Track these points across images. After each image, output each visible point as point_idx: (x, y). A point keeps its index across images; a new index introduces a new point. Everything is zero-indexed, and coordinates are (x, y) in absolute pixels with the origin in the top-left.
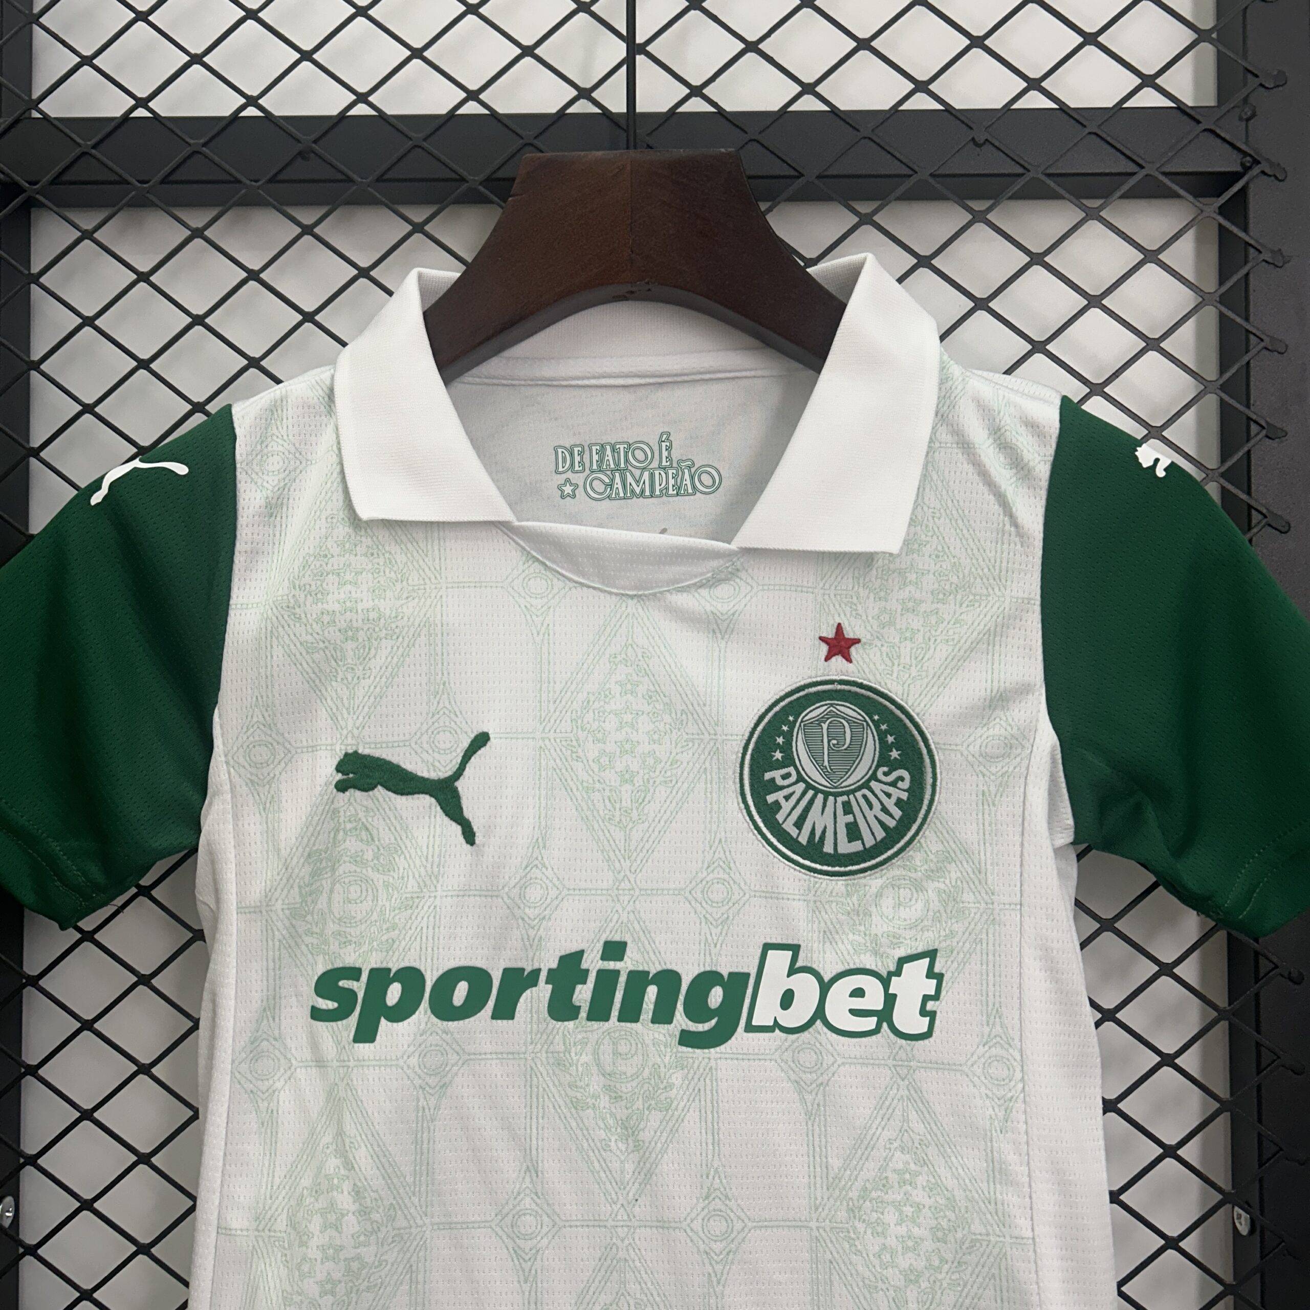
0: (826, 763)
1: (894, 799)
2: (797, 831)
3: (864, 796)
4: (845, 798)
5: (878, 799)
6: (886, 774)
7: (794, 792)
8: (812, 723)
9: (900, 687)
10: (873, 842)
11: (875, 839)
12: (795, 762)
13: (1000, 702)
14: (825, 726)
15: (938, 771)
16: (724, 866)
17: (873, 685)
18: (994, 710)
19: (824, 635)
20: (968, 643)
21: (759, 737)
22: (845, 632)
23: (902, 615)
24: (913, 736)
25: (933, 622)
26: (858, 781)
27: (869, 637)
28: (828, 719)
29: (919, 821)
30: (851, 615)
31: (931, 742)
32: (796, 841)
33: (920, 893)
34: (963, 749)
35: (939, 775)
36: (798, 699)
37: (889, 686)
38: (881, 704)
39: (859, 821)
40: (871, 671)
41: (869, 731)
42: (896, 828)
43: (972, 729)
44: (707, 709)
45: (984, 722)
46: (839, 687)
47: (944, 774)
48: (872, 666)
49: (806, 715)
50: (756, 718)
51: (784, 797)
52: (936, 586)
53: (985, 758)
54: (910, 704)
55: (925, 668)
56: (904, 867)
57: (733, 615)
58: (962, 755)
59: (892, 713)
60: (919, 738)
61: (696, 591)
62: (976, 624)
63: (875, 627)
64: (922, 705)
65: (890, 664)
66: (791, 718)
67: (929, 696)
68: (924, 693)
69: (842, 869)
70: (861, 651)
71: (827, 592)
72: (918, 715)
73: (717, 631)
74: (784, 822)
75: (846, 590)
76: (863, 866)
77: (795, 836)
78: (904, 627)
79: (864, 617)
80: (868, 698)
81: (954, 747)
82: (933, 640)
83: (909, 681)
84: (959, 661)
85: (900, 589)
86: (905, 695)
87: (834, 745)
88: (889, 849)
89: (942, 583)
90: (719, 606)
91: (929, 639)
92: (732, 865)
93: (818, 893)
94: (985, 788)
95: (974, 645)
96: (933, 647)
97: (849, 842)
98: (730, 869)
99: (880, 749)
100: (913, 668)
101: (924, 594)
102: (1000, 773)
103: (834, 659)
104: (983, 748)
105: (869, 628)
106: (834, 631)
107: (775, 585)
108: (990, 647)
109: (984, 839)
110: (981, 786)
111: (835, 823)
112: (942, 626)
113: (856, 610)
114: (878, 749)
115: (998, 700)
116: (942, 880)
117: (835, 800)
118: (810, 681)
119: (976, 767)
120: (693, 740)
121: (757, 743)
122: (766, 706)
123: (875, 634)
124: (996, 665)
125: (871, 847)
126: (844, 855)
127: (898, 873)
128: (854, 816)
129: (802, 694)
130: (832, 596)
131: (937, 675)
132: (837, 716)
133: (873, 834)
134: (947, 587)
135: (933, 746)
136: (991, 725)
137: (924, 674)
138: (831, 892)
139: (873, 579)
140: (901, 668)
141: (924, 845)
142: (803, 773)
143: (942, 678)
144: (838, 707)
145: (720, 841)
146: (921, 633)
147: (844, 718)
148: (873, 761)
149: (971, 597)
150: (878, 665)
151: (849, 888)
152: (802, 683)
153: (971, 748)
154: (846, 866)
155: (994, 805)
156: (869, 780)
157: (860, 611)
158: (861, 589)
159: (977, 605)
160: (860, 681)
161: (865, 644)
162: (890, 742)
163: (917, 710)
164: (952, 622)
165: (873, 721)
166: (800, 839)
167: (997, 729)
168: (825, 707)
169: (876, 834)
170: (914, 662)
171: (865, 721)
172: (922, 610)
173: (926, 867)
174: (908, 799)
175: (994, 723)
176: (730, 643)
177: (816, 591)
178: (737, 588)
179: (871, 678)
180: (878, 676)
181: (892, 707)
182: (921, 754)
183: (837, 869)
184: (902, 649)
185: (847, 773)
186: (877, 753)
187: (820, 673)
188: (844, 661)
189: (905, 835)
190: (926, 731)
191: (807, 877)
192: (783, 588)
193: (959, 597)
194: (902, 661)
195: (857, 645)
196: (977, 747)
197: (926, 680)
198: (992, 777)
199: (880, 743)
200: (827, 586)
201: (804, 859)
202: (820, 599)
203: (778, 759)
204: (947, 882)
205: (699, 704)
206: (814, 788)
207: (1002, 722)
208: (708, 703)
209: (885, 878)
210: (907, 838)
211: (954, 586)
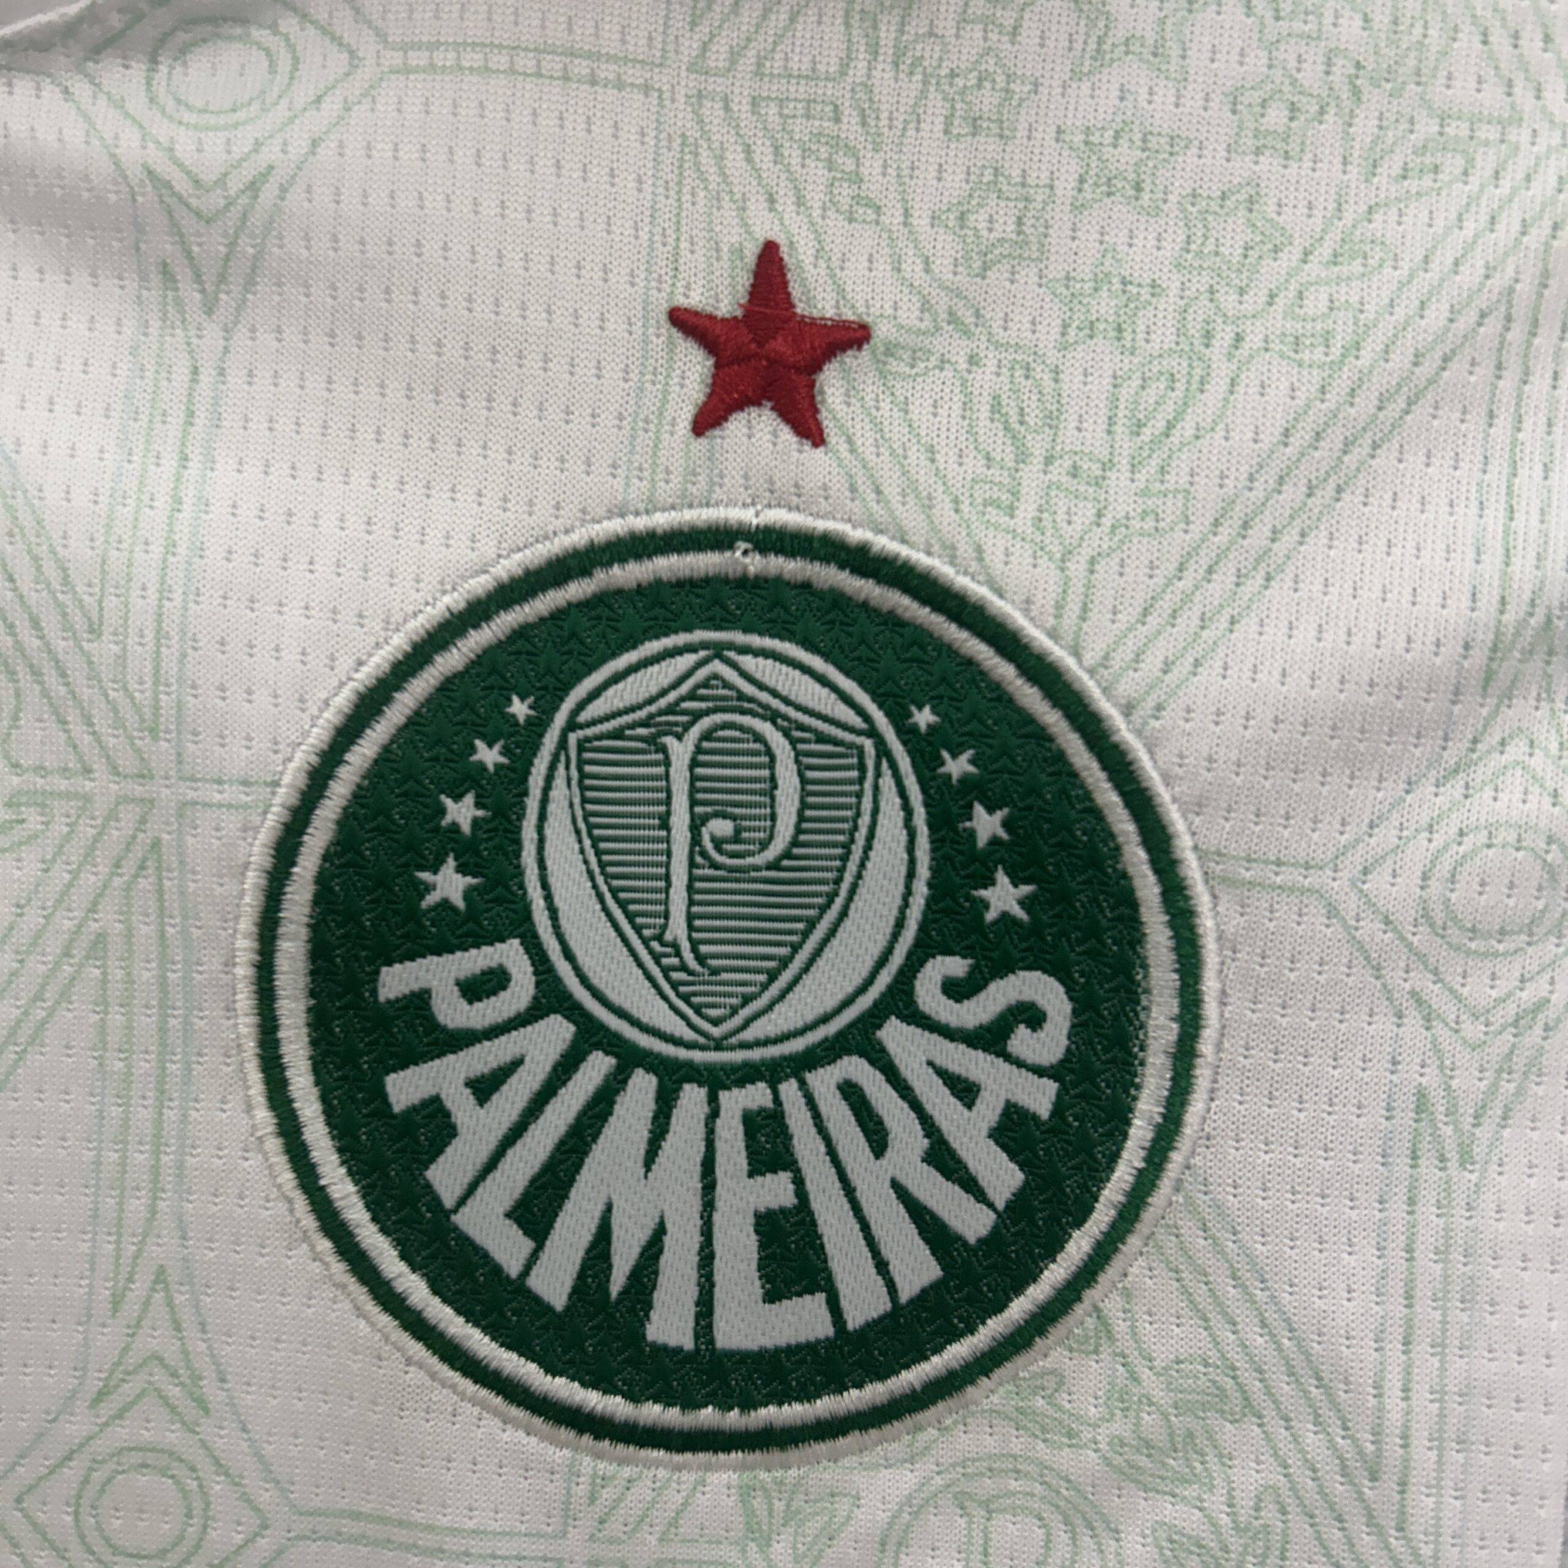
0: (678, 929)
1: (988, 1111)
2: (527, 1245)
3: (851, 1092)
4: (757, 1095)
5: (916, 1106)
6: (955, 990)
7: (517, 1063)
8: (617, 734)
9: (1047, 570)
10: (881, 1305)
11: (892, 1288)
12: (527, 915)
13: (1537, 662)
14: (680, 751)
15: (1210, 985)
16: (174, 1392)
17: (920, 559)
18: (1508, 696)
19: (696, 299)
20: (1401, 359)
21: (359, 796)
22: (795, 291)
23: (1078, 208)
24: (1096, 813)
25: (1232, 250)
26: (825, 1019)
27: (909, 314)
28: (697, 716)
29: (1101, 1217)
30: (831, 203)
31: (1184, 845)
32: (519, 1288)
33: (1086, 1541)
34: (1338, 887)
35: (1211, 1009)
36: (558, 616)
37: (995, 559)
38: (949, 650)
39: (817, 1204)
40: (911, 486)
41: (887, 782)
42: (992, 1242)
43: (1394, 788)
44: (105, 649)
45: (1450, 757)
46: (755, 564)
47: (1237, 1004)
48: (916, 457)
49: (595, 694)
50: (343, 700)
51: (470, 1084)
52: (1257, 60)
53: (1439, 932)
54: (1089, 658)
55: (1178, 477)
56: (1021, 1419)
57: (253, 187)
58: (1332, 912)
59: (1001, 696)
60: (1124, 826)
61: (79, 68)
62: (1444, 258)
63: (942, 266)
64: (1152, 663)
65: (1004, 452)
66: (519, 708)
67: (1188, 621)
68: (1166, 605)
69: (734, 1419)
70: (870, 387)
71: (717, 85)
72: (1128, 710)
73: (183, 274)
74: (462, 1201)
75: (813, 76)
76: (825, 1406)
77: (513, 1267)
78: (1085, 271)
79: (893, 217)
80: (893, 621)
81: (1288, 876)
82: (1224, 337)
83: (1099, 540)
84: (1347, 446)
85: (1077, 75)
86: (1073, 608)
87: (718, 843)
88: (955, 1336)
89: (1287, 54)
90: (185, 145)
91: (1208, 335)
92: (209, 1387)
93: (614, 1527)
94: (1431, 1079)
95: (1426, 369)
96: (1222, 371)
97: (772, 1297)
98: (203, 1405)
99: (936, 870)
100: (1119, 478)
101: (1193, 102)
102: (1511, 1009)
103: (736, 425)
104: (1435, 887)
105: (913, 267)
106: (744, 280)
107: (459, 46)
108: (1507, 384)
109: (1409, 1324)
110: (1409, 1071)
111: (708, 1206)
112: (1273, 271)
113: (857, 179)
114: (923, 871)
115: (1529, 653)
116: (1191, 1492)
117: (713, 1099)
118: (615, 527)
119: (1394, 976)
120: (41, 801)
121: (347, 821)
122: (399, 643)
123: (942, 302)
124: (1529, 477)
125: (870, 1326)
126: (742, 1358)
127: (990, 1444)
128: (799, 1182)
129: (576, 590)
130: (742, 107)
131: (1238, 512)
132: (742, 703)
133: (882, 1266)
134: (1311, 76)
135: (1192, 869)
136: (1480, 774)
137: (1171, 508)
138: (674, 1523)
139: (946, 26)
140: (1059, 471)
141: (1121, 1327)
142: (563, 968)
143: (1259, 535)
144: (748, 662)
145: (160, 1276)
146: (1170, 301)
147: (773, 717)
148: (900, 924)
149: (1428, 127)
150: (946, 458)
151: (758, 1503)
152: (578, 538)
153: (1378, 883)
154: (748, 1405)
155: (1466, 1158)
156: (875, 1017)
157: (875, 183)
158: (883, 74)
159: (1453, 164)
160: (856, 535)
161: (890, 350)
162: (982, 839)
163: (1126, 688)
164: (1325, 251)
165: (907, 732)
166: (537, 1282)
167: (1512, 795)
168: (690, 659)
169: (896, 1269)
170: (1125, 445)
171: (872, 732)
172: (1180, 187)
173: (1120, 1427)
174: (1058, 1109)
175: (1497, 761)
176: (241, 335)
177: (662, 79)
178: (284, 62)
179: (911, 517)
180: (944, 510)
181: (1005, 671)
182: (1129, 902)
183: (707, 1416)
184: (1071, 381)
185: (773, 976)
186: (921, 889)
187: (665, 492)
188: (787, 434)
189: (1033, 1277)
190: (1163, 794)
191: (560, 1456)
192: (500, 60)
193: (1365, 127)
194: (1068, 435)
195: (849, 358)
196: (1410, 880)
197: (1178, 541)
198: (1472, 1030)
199: (936, 843)
200: (718, 57)
201: (552, 1370)
202: (680, 118)
203: (445, 904)
204: (1216, 1502)
205: (67, 625)
206: (613, 1044)
207: (1537, 762)
208: (112, 618)
209: (925, 1467)
210: (1039, 1292)
211: (1342, 69)
